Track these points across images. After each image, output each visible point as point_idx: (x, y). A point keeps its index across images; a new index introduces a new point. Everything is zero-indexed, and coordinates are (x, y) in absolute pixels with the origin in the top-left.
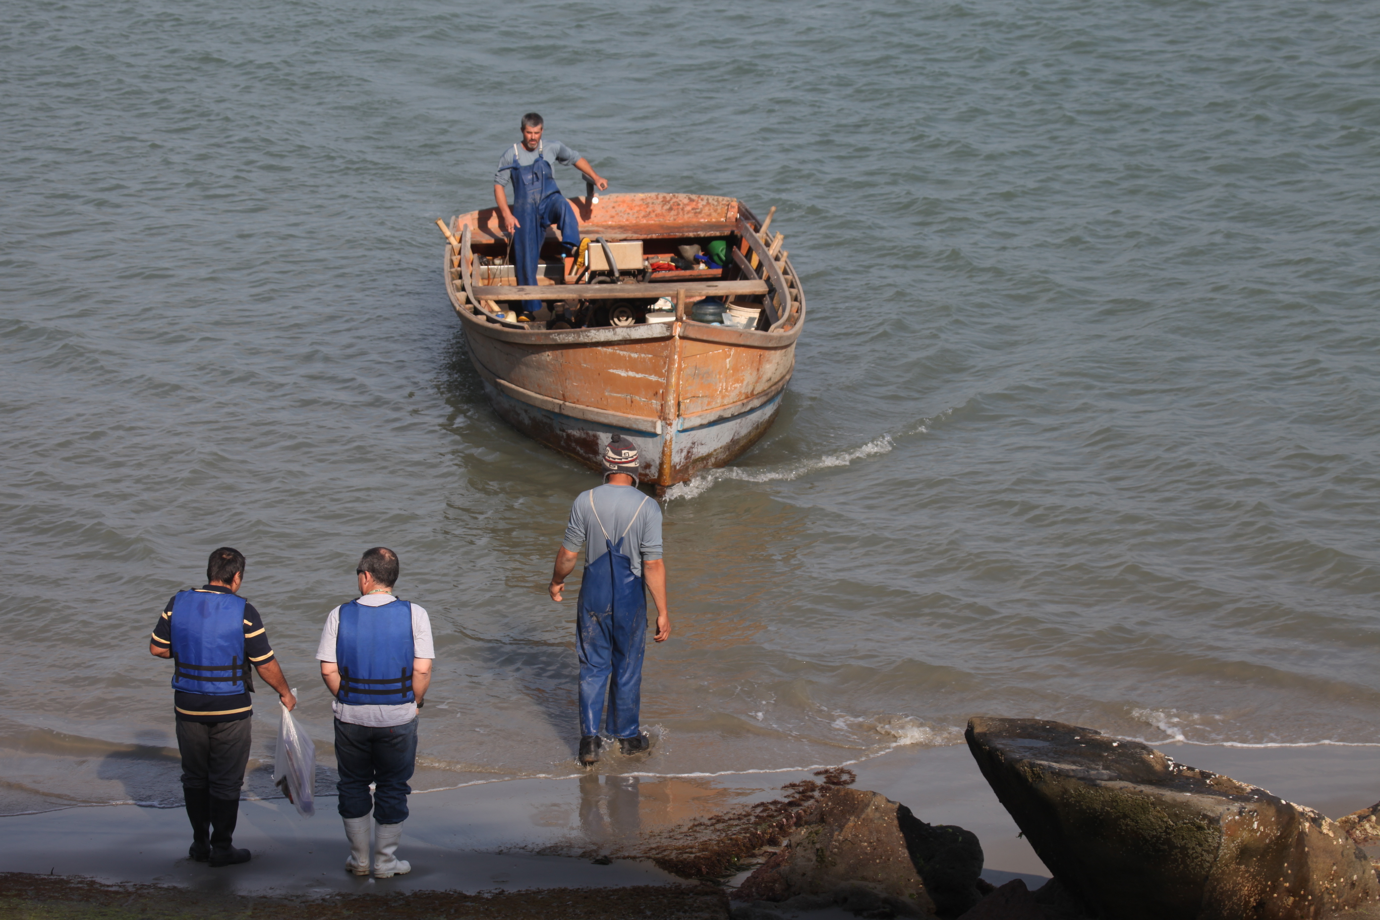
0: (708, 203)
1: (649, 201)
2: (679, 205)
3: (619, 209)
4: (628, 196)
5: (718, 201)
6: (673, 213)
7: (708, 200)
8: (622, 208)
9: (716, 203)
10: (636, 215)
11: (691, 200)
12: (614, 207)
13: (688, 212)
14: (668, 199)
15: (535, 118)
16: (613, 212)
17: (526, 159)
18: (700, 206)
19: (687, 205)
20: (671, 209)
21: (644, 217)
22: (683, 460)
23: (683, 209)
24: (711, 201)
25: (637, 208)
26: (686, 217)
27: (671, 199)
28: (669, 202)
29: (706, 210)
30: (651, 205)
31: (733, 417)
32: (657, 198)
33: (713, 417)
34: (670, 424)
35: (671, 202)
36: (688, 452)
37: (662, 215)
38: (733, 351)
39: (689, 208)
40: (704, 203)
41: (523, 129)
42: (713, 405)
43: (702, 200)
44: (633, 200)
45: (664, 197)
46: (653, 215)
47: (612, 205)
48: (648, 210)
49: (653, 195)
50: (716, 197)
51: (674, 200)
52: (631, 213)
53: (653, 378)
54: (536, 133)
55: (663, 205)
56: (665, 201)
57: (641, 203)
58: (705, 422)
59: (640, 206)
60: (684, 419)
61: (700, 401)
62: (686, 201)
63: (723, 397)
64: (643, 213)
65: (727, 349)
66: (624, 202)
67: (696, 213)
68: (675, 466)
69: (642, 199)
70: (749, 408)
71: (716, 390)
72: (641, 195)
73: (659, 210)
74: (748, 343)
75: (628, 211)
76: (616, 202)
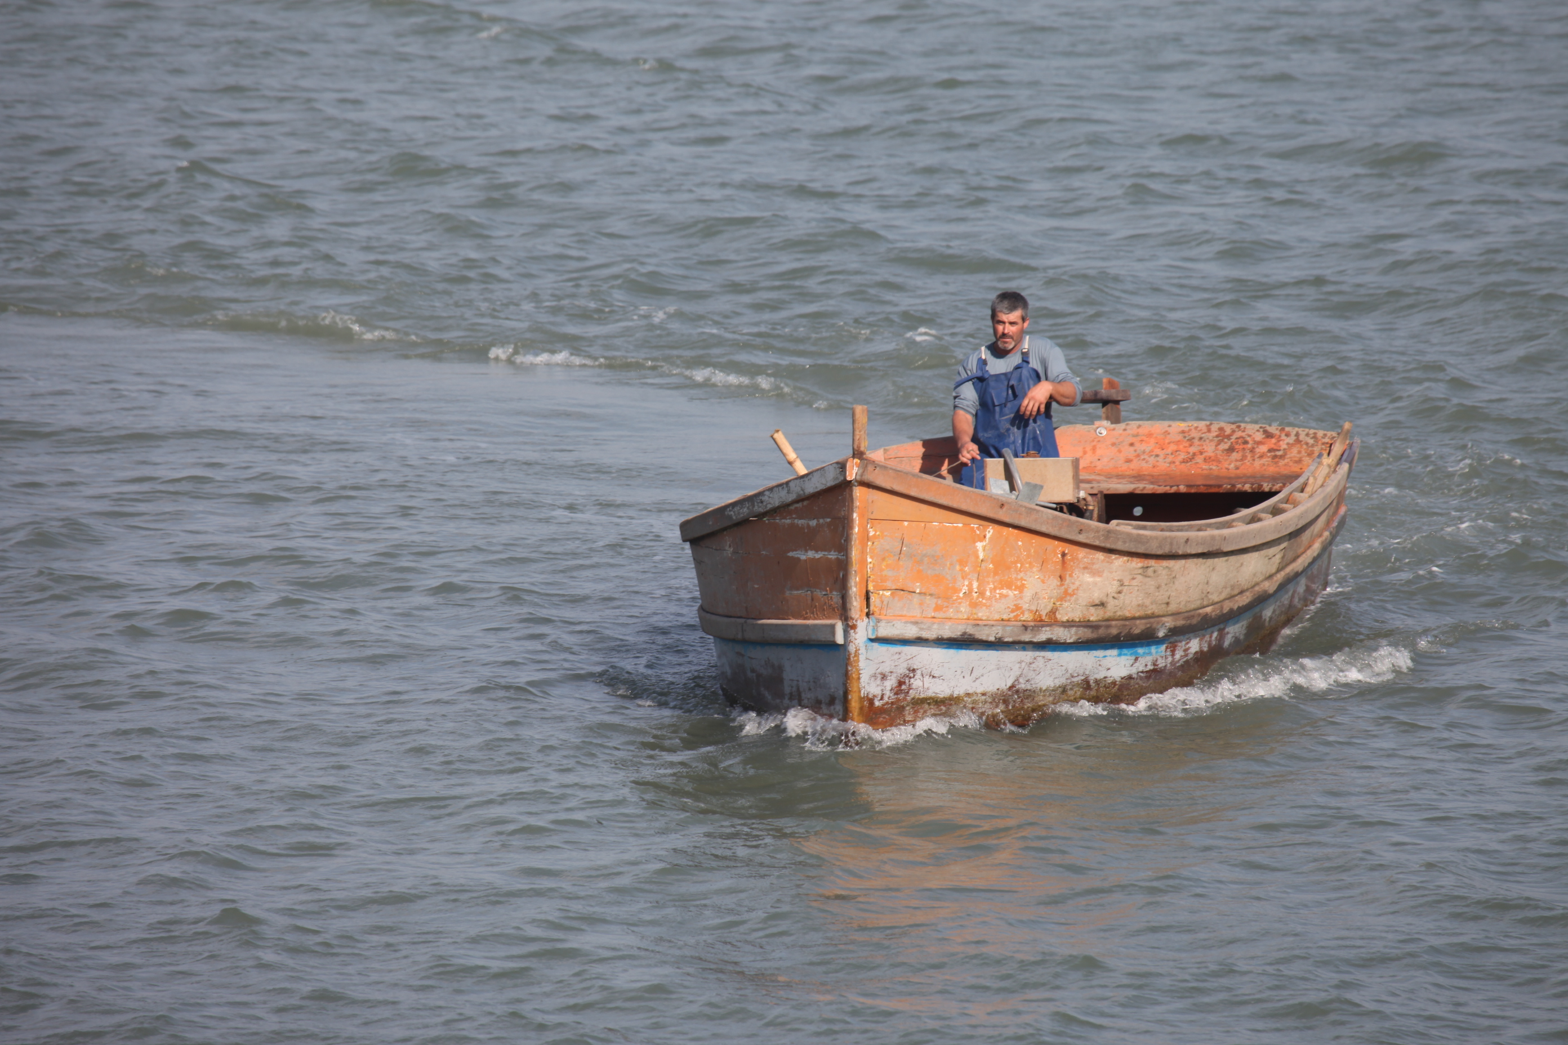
0: (1298, 441)
1: (1194, 434)
2: (1246, 442)
3: (1140, 447)
4: (1159, 427)
5: (1315, 437)
6: (1235, 455)
7: (1297, 435)
8: (1147, 447)
9: (1311, 441)
10: (1170, 459)
11: (1269, 435)
12: (1132, 444)
13: (1261, 457)
14: (1228, 431)
15: (1013, 299)
16: (1130, 452)
17: (997, 366)
18: (1283, 445)
19: (1259, 443)
20: (1231, 450)
21: (1184, 461)
22: (888, 693)
23: (1252, 450)
24: (1302, 437)
25: (1173, 447)
26: (1258, 463)
27: (1233, 432)
28: (1228, 437)
29: (1294, 452)
30: (1196, 442)
31: (999, 644)
32: (1209, 431)
33: (948, 631)
34: (854, 627)
35: (1233, 438)
36: (901, 683)
37: (1217, 460)
38: (991, 531)
39: (1263, 449)
40: (1291, 440)
41: (994, 316)
42: (951, 612)
43: (1288, 435)
44: (1167, 433)
45: (1221, 429)
46: (1199, 459)
47: (1131, 440)
48: (1192, 450)
49: (1202, 425)
50: (1312, 431)
51: (1239, 434)
52: (1162, 453)
53: (833, 555)
54: (1012, 323)
55: (1218, 444)
56: (1222, 436)
57: (1180, 437)
58: (931, 634)
59: (1178, 442)
60: (878, 621)
61: (916, 599)
62: (1259, 436)
63: (974, 605)
64: (1182, 456)
65: (975, 524)
66: (1150, 435)
67: (1275, 457)
68: (871, 701)
69: (1183, 432)
70: (1042, 636)
71: (957, 590)
72: (1183, 425)
73: (1210, 449)
74: (1023, 523)
75: (1157, 451)
76: (1137, 435)
